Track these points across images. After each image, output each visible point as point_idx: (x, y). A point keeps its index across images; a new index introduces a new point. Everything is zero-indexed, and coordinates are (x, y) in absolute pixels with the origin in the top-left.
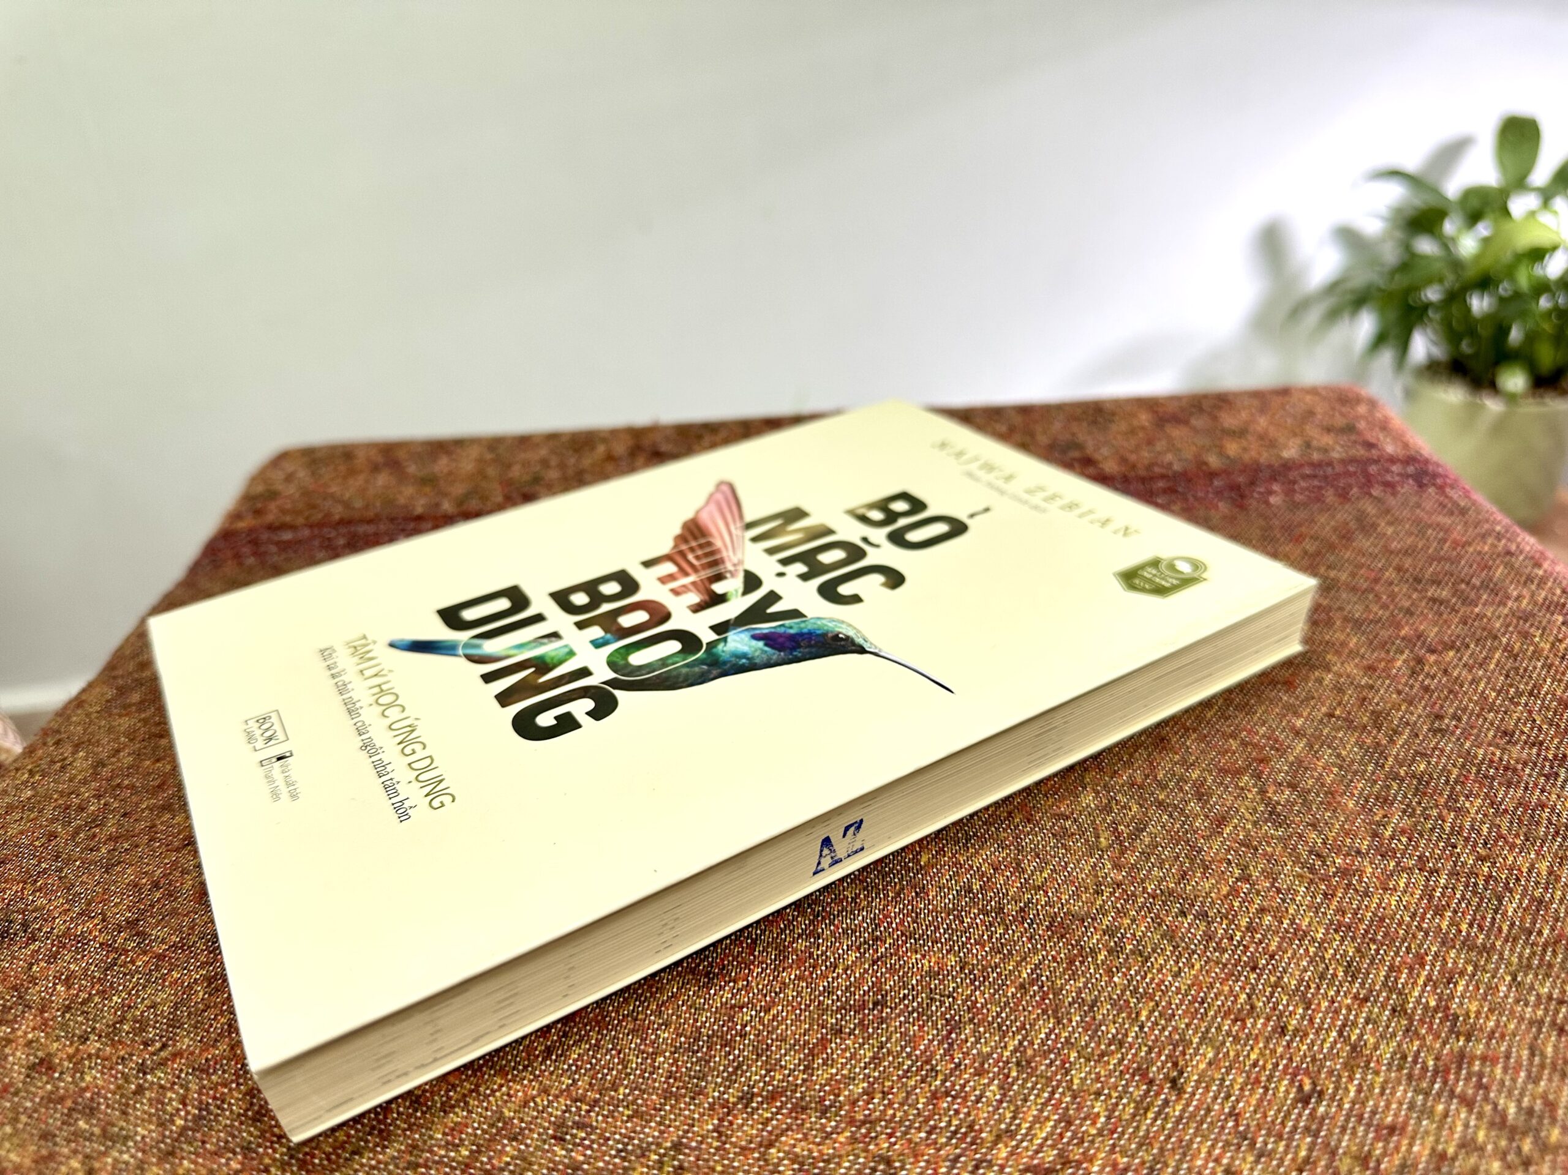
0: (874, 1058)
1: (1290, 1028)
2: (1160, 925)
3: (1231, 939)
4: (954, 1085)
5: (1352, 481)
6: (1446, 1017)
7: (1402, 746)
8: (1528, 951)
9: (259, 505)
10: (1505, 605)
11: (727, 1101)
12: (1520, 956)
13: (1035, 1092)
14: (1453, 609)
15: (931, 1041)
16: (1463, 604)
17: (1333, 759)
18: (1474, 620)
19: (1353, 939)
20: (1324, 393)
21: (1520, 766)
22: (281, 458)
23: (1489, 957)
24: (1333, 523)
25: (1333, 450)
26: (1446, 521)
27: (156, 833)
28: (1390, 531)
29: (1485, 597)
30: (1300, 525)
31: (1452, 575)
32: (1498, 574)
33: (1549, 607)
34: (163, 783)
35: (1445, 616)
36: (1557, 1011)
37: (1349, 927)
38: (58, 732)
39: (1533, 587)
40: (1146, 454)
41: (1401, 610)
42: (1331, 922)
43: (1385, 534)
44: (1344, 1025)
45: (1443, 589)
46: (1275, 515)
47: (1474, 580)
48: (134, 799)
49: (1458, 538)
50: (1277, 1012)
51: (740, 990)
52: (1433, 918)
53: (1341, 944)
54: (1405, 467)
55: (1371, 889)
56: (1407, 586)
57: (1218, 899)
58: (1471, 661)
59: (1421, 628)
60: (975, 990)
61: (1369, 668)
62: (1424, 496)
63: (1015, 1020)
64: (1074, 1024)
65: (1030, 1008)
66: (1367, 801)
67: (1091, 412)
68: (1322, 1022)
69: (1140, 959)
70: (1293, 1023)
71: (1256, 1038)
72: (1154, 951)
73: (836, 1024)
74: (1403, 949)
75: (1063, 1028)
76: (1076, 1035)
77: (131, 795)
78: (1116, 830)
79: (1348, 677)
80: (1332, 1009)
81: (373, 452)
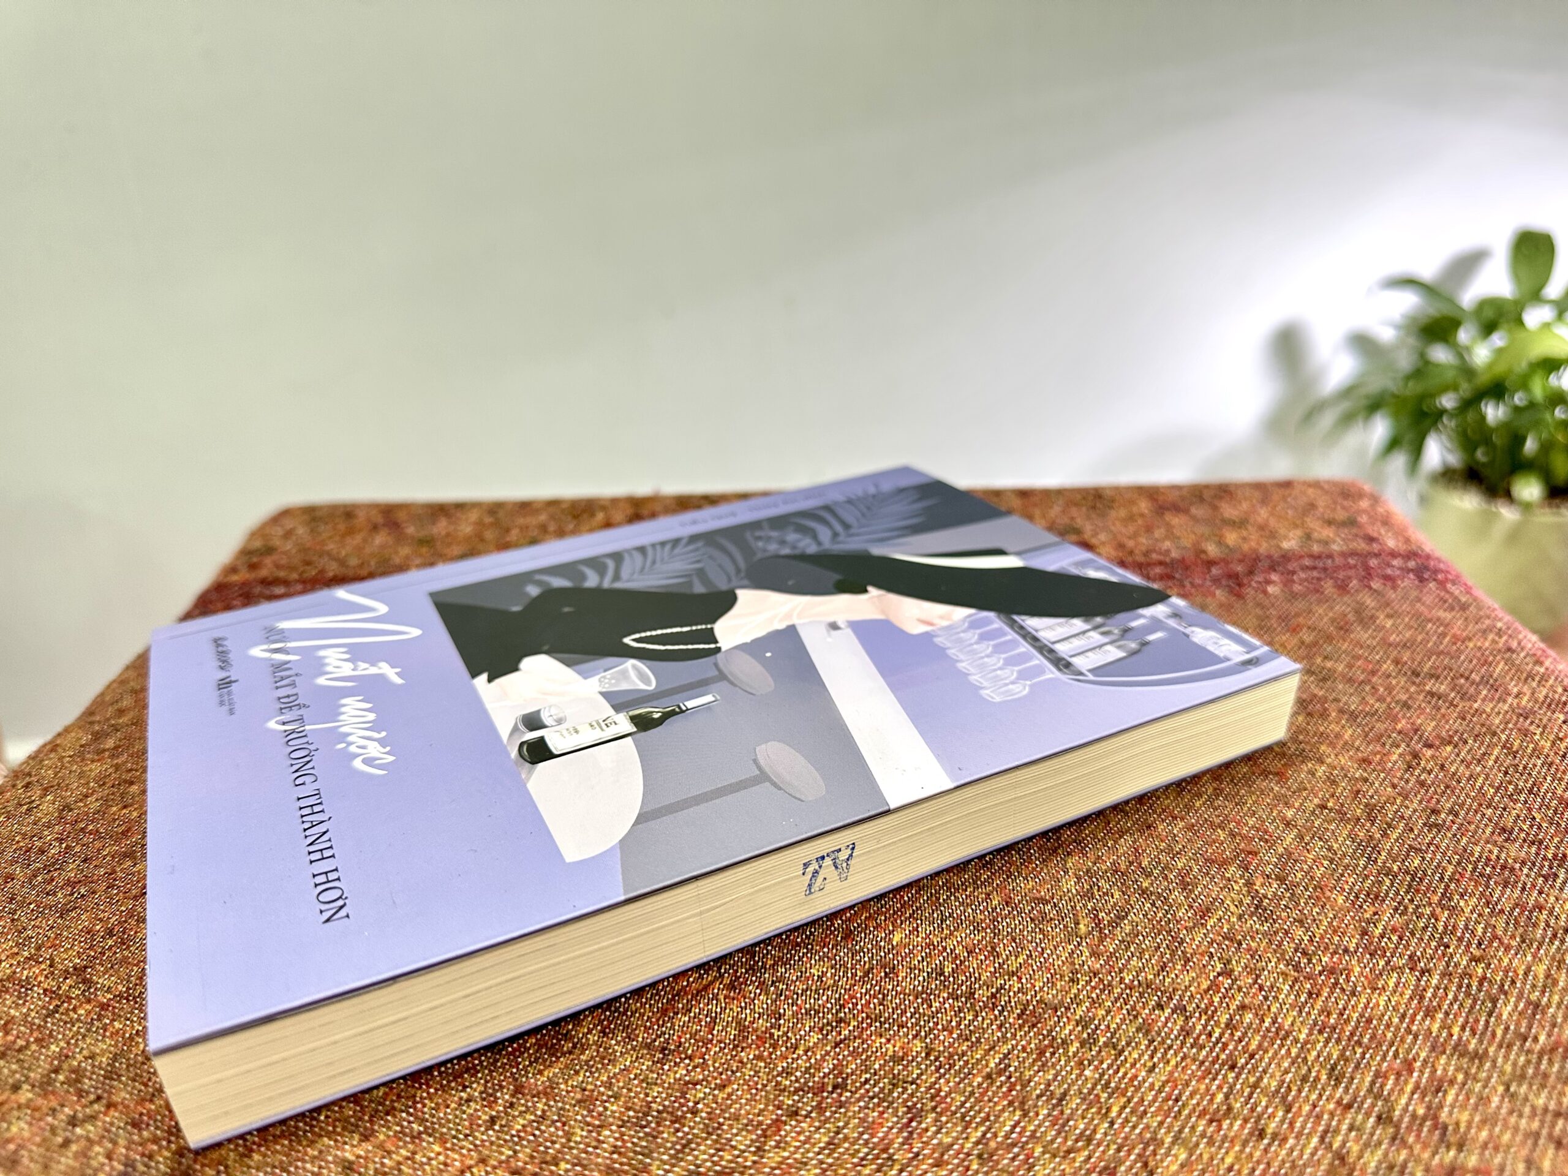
0: (829, 1143)
1: (1269, 1131)
2: (1136, 1017)
3: (1210, 1035)
5: (1351, 573)
6: (1435, 1127)
7: (1397, 840)
8: (1522, 1059)
9: (255, 560)
10: (1505, 701)
12: (1515, 1064)
14: (1451, 704)
15: (891, 1128)
16: (1462, 698)
17: (1324, 852)
18: (1473, 716)
19: (1338, 1041)
20: (1326, 487)
21: (1517, 866)
22: (283, 515)
23: (1481, 1065)
24: (1331, 614)
25: (1334, 542)
26: (1447, 616)
27: (115, 880)
28: (1389, 624)
29: (1485, 692)
30: (1297, 615)
31: (1451, 670)
32: (1497, 671)
33: (1550, 705)
34: (128, 831)
35: (1443, 711)
36: (1553, 1125)
37: (1333, 1028)
38: (29, 774)
39: (1534, 684)
40: (1144, 540)
41: (1397, 702)
42: (1315, 1024)
43: (1384, 627)
44: (1326, 1132)
45: (1442, 683)
46: (1273, 605)
47: (1473, 675)
48: (97, 844)
49: (1459, 633)
50: (1255, 1114)
51: (695, 1067)
52: (1423, 1020)
53: (1325, 1046)
54: (1406, 562)
55: (1359, 989)
56: (1405, 679)
57: (1197, 993)
58: (1469, 757)
59: (1419, 721)
60: (940, 1078)
61: (1364, 760)
62: (1425, 591)
63: (980, 1112)
64: (1041, 1117)
65: (996, 1099)
66: (1357, 897)
67: (1091, 498)
68: (1303, 1127)
69: (1113, 1052)
70: (1272, 1126)
71: (1232, 1141)
72: (1128, 1044)
73: (793, 1106)
74: (1391, 1054)
75: (1029, 1121)
76: (1043, 1129)
77: (94, 840)
78: (1096, 916)
79: (1342, 769)
80: (1314, 1114)
81: (374, 512)
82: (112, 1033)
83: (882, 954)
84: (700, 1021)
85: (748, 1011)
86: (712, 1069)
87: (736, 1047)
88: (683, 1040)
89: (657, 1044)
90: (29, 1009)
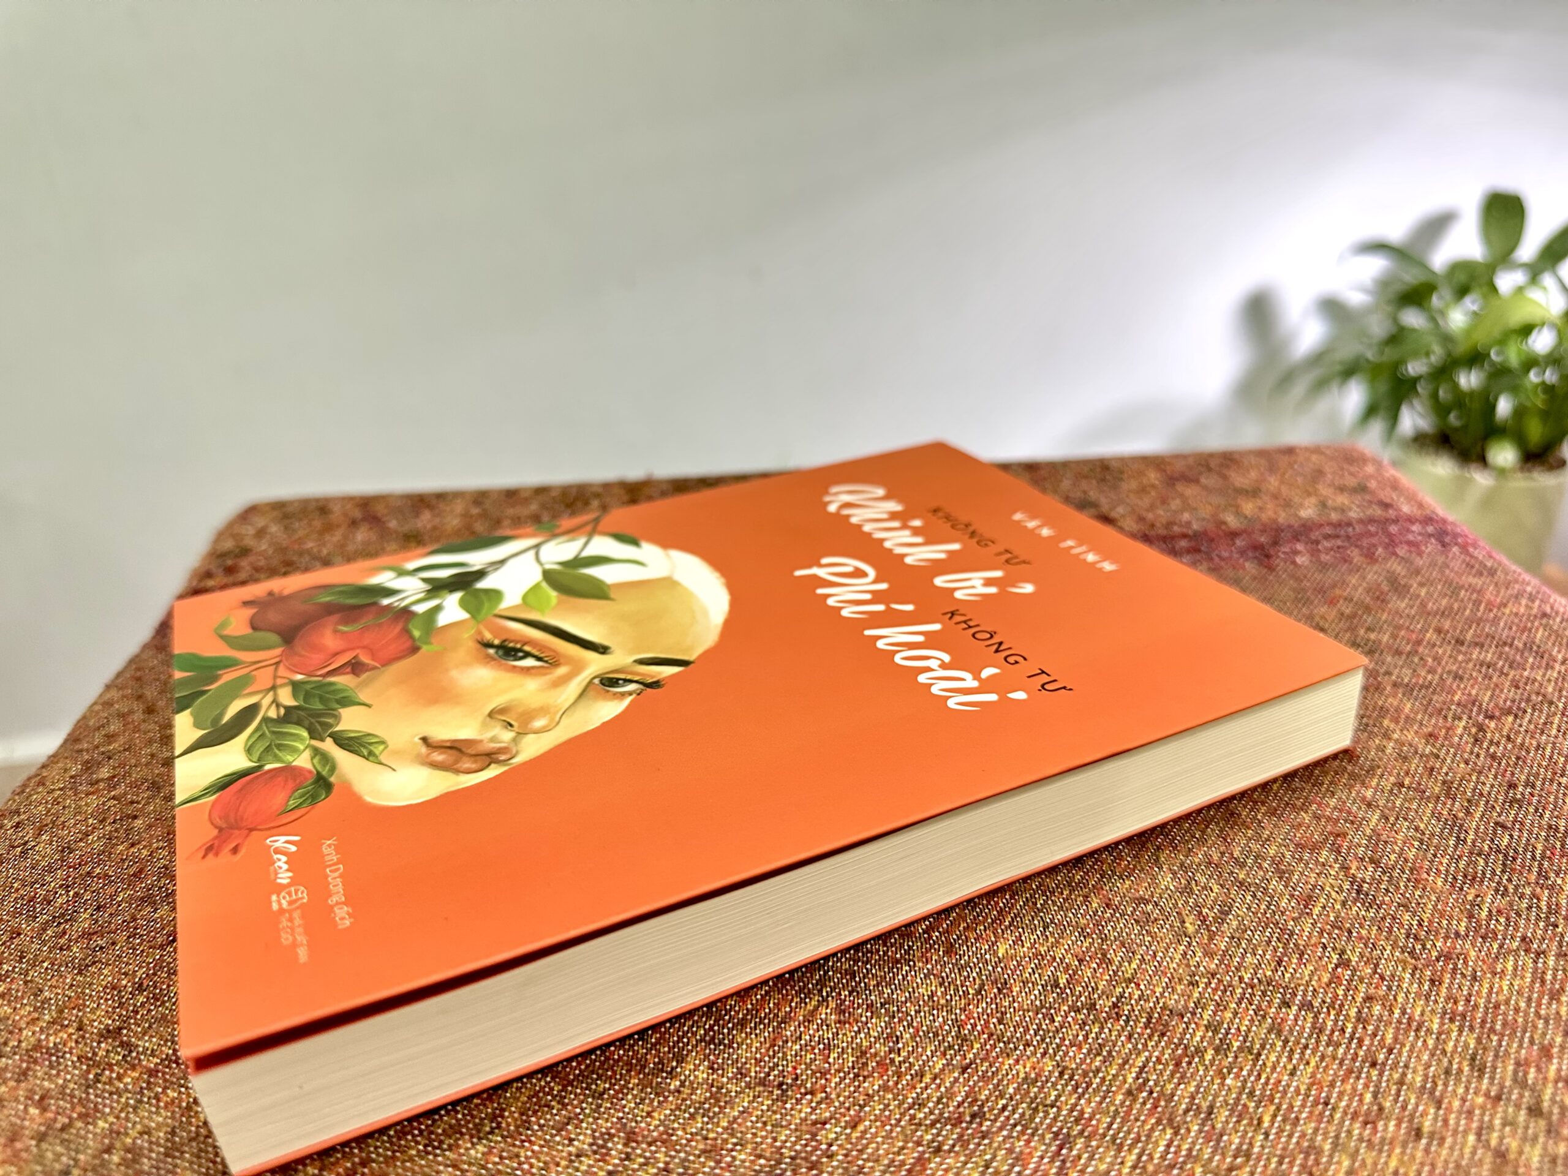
1: (1425, 1131)
2: (1264, 1017)
3: (1343, 1031)
5: (1374, 540)
9: (229, 562)
10: (1553, 668)
14: (1502, 673)
16: (1511, 667)
17: (1412, 832)
18: (1526, 684)
19: (1472, 1029)
20: (1328, 452)
22: (250, 513)
24: (1365, 585)
25: (1350, 509)
26: (1478, 582)
27: (136, 928)
28: (1423, 592)
29: (1531, 660)
30: (1332, 586)
31: (1493, 638)
32: (1539, 636)
34: (141, 871)
35: (1494, 679)
38: (17, 812)
40: (1161, 512)
41: (1449, 672)
42: (1445, 1013)
43: (1418, 596)
44: (1481, 1128)
45: (1487, 652)
46: (1305, 577)
47: (1516, 642)
48: (110, 890)
49: (1492, 598)
50: (1407, 1113)
51: (819, 1103)
52: (1550, 1004)
53: (1460, 1035)
54: (1424, 528)
55: (1479, 974)
56: (1449, 648)
57: (1320, 987)
58: (1532, 727)
59: (1474, 692)
60: (1079, 1098)
61: (1431, 735)
62: (1451, 555)
63: (1129, 1132)
64: (1193, 1134)
65: (1142, 1118)
66: (1455, 878)
67: (1098, 470)
68: (1457, 1124)
69: (1250, 1057)
70: (1427, 1126)
71: (1391, 1143)
72: (1263, 1047)
73: (933, 1141)
74: (1526, 1040)
75: (1182, 1139)
76: (1198, 1147)
77: (105, 885)
78: (1200, 913)
79: (1411, 745)
80: (1465, 1109)
81: (349, 506)
82: (167, 1104)
83: (990, 968)
84: (813, 1048)
85: (862, 1035)
86: (837, 1104)
87: (857, 1076)
88: (799, 1071)
89: (771, 1078)
90: (65, 1080)
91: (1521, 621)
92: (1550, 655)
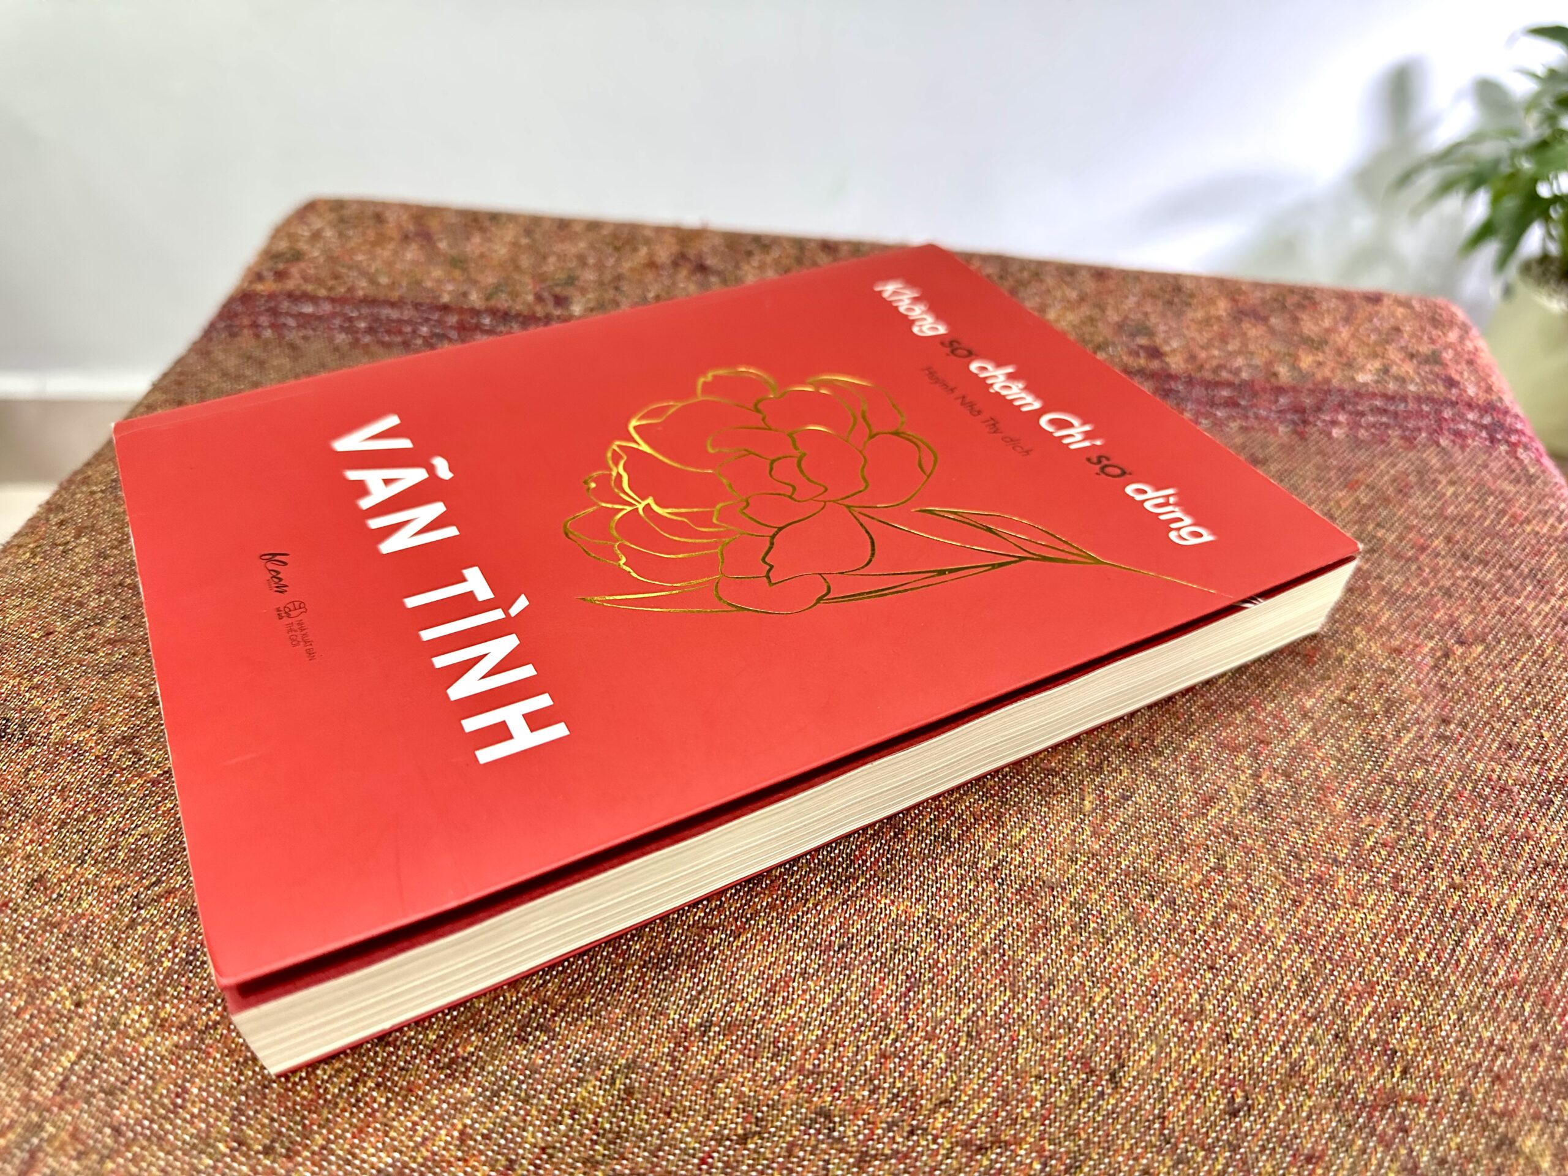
0: (832, 1005)
1: (1236, 1035)
3: (1194, 932)
4: (903, 1045)
5: (1422, 423)
6: (1384, 1052)
7: (1406, 747)
8: (1480, 990)
9: (281, 266)
10: (1548, 602)
11: (686, 1025)
12: (1472, 995)
13: (980, 1065)
14: (1494, 597)
15: (889, 996)
16: (1506, 592)
17: (1334, 751)
18: (1513, 613)
19: (1312, 952)
20: (1416, 306)
21: (1516, 789)
23: (1441, 992)
24: (1392, 472)
25: (1412, 381)
26: (1512, 489)
28: (1450, 491)
29: (1530, 588)
31: (1502, 557)
32: (1549, 563)
35: (1484, 603)
37: (1309, 940)
40: (1216, 353)
41: (1440, 588)
42: (1294, 932)
43: (1444, 495)
44: (1288, 1041)
45: (1488, 572)
46: (1334, 453)
47: (1523, 566)
49: (1519, 511)
50: (1225, 1018)
52: (1393, 942)
53: (1299, 956)
54: (1481, 417)
55: (1339, 902)
57: (1189, 886)
58: (1497, 661)
60: (938, 948)
61: (1396, 649)
62: (1495, 454)
63: (973, 988)
64: (1028, 1000)
71: (1200, 1043)
74: (1357, 974)
75: (1018, 1003)
76: (1029, 1012)
79: (1371, 658)
80: (1279, 1022)
81: (405, 217)
91: (1538, 541)
92: (1552, 587)
